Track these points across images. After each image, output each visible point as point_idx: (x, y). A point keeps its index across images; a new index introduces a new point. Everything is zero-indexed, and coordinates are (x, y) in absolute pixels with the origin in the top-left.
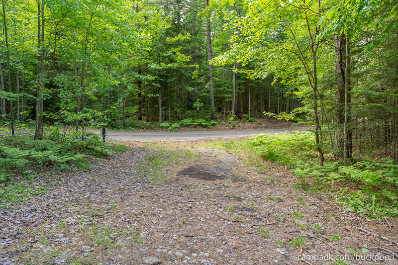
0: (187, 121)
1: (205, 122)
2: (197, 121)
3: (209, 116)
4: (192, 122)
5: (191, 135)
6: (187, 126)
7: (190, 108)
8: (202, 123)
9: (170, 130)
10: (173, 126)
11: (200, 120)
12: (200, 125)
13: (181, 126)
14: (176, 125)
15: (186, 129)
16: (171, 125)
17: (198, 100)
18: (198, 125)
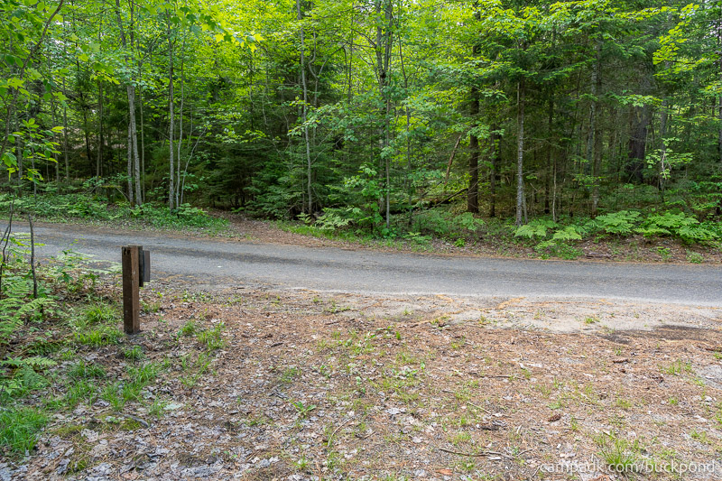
0: (617, 221)
1: (693, 226)
2: (660, 220)
3: (711, 205)
4: (637, 224)
5: (626, 285)
6: (617, 237)
7: (636, 174)
8: (682, 232)
9: (546, 250)
10: (558, 235)
11: (671, 220)
12: (670, 236)
13: (591, 236)
14: (571, 233)
15: (613, 249)
16: (551, 232)
17: (666, 142)
18: (664, 235)
